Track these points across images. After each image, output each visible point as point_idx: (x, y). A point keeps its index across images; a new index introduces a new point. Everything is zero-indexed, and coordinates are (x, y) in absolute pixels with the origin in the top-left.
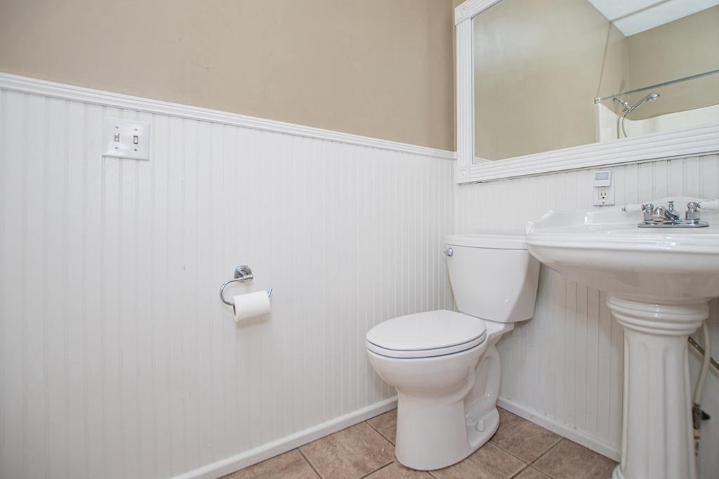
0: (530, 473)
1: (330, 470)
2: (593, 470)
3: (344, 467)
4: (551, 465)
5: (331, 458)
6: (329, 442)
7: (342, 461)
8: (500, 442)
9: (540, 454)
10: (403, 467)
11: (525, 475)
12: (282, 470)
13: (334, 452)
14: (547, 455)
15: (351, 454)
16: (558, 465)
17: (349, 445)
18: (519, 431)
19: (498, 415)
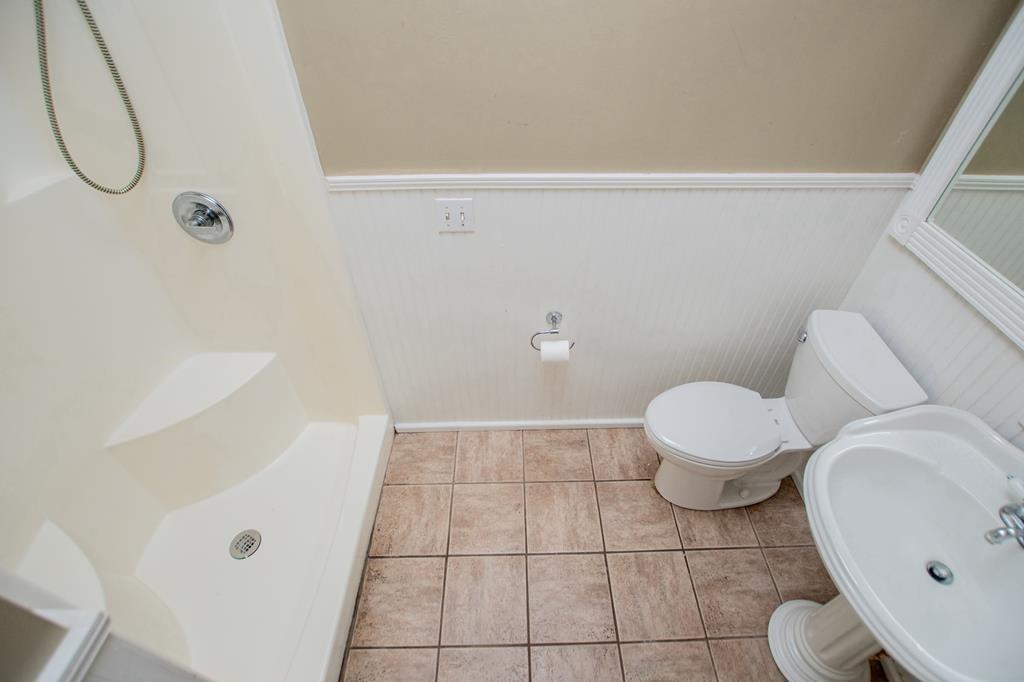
0: (754, 554)
1: (601, 462)
2: (817, 587)
3: (612, 464)
4: (781, 559)
5: (606, 452)
6: (611, 435)
7: (613, 458)
8: (756, 513)
9: (781, 544)
10: (655, 488)
11: (748, 552)
12: (569, 443)
13: (611, 447)
14: (787, 549)
15: (623, 456)
16: (787, 564)
17: (625, 446)
18: (785, 513)
19: (777, 488)
